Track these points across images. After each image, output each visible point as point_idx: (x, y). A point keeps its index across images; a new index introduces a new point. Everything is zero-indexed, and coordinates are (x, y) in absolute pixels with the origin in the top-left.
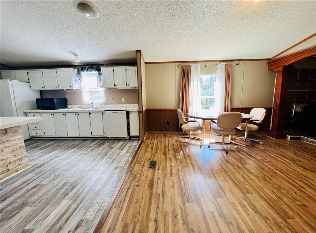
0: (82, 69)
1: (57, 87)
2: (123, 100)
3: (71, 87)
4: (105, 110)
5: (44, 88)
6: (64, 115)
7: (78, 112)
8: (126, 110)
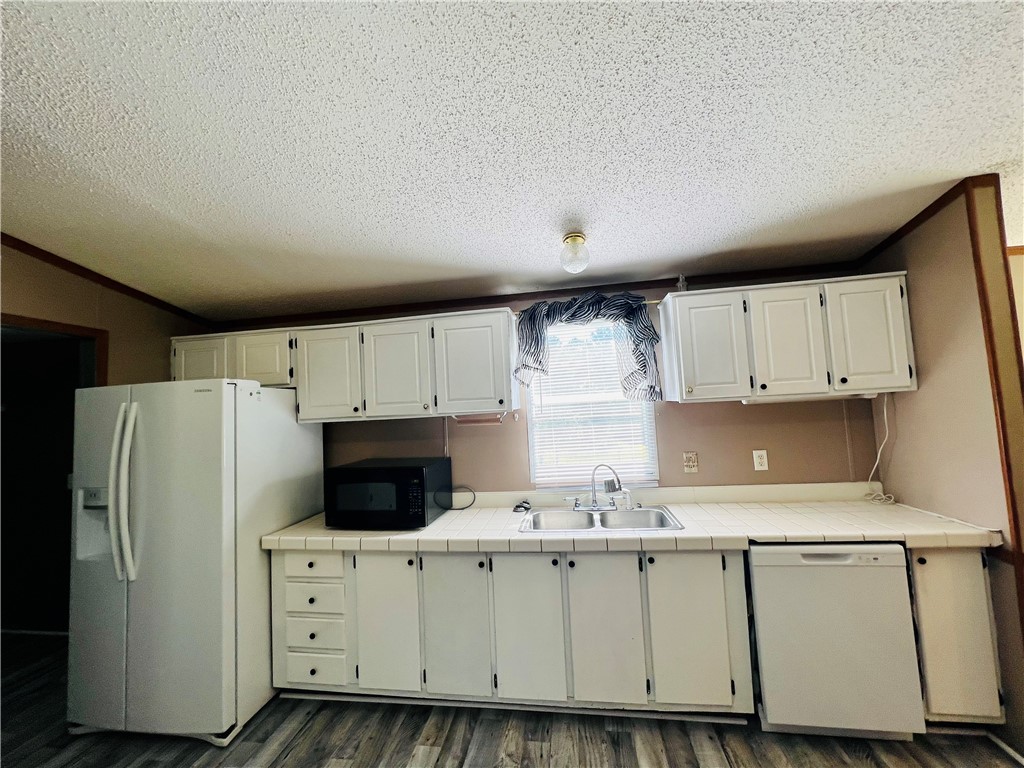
0: (553, 313)
1: (431, 403)
2: (760, 460)
3: (505, 401)
4: (752, 542)
5: (359, 413)
6: (481, 565)
7: (574, 552)
8: (903, 543)
